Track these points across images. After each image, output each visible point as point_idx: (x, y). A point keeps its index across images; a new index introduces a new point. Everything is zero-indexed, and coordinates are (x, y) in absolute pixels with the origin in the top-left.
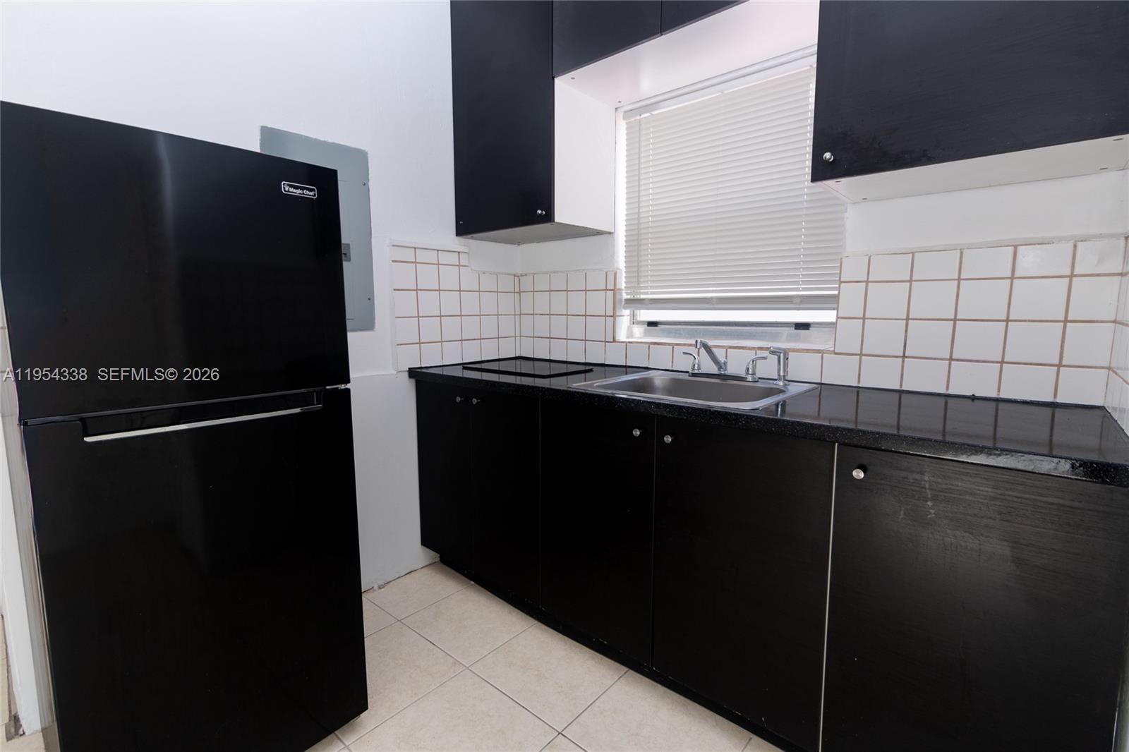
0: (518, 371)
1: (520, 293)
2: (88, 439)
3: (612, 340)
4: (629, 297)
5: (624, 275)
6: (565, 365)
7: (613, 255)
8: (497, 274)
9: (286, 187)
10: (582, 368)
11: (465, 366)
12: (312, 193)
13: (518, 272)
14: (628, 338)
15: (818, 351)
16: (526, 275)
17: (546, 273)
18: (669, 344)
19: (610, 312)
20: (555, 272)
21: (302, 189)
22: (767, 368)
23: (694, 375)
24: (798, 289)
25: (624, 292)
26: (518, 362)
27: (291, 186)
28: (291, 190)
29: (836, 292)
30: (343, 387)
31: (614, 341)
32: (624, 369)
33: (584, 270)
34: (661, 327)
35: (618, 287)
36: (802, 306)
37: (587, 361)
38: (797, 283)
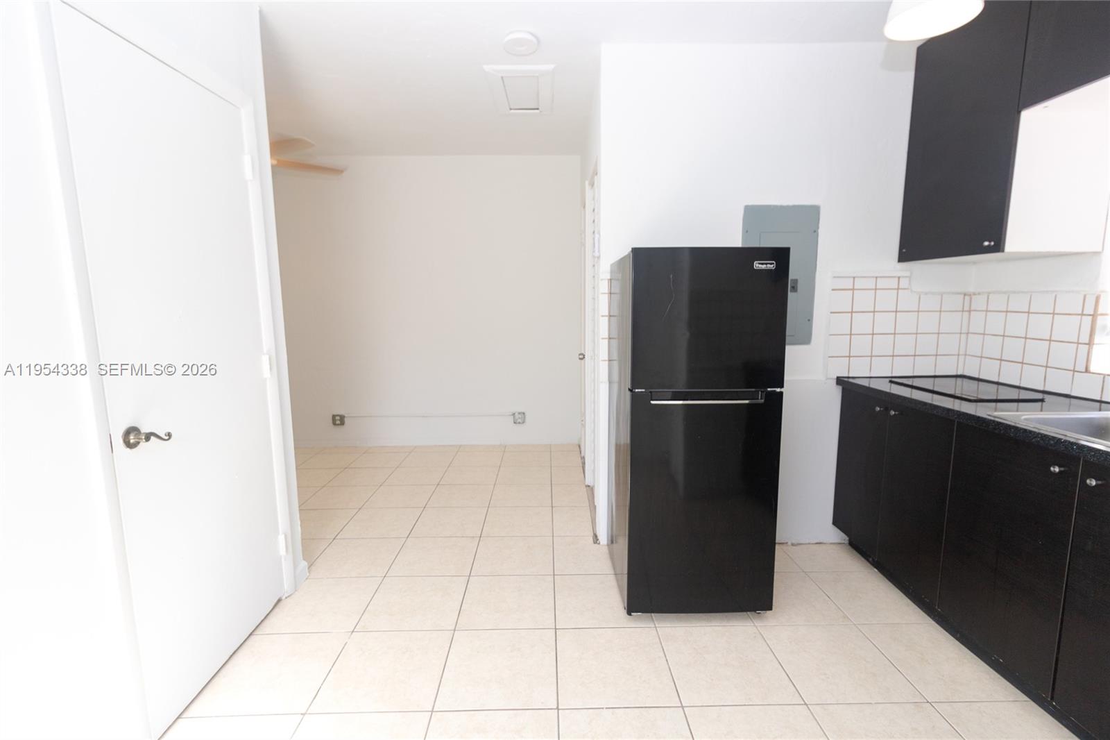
1: (970, 311)
2: (653, 402)
3: (1084, 370)
6: (1017, 390)
7: (1097, 277)
8: (942, 294)
9: (757, 265)
10: (1039, 396)
11: (893, 380)
12: (772, 266)
13: (971, 290)
16: (979, 294)
17: (1005, 293)
19: (1085, 339)
20: (1014, 292)
21: (766, 264)
26: (959, 380)
27: (760, 264)
28: (760, 266)
30: (778, 390)
31: (1087, 371)
32: (1098, 404)
33: (1053, 291)
35: (1102, 312)
37: (1047, 389)
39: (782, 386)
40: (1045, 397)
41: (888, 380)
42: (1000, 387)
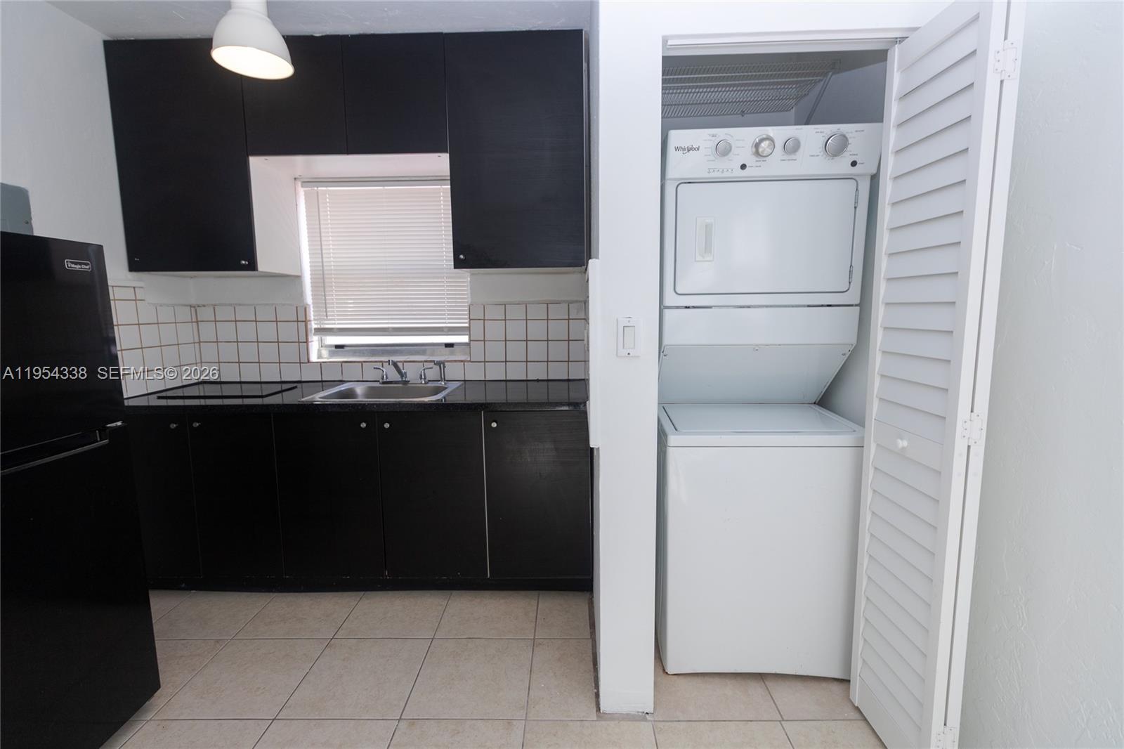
0: (202, 394)
1: (197, 321)
3: (307, 361)
4: (316, 326)
5: (312, 309)
7: (301, 294)
8: (173, 306)
9: (69, 264)
11: (160, 394)
12: (88, 267)
13: (193, 302)
14: (318, 358)
15: (462, 361)
16: (204, 306)
17: (230, 305)
18: (358, 362)
19: (303, 339)
20: (240, 305)
21: (80, 264)
22: (432, 373)
23: (384, 383)
24: (445, 323)
25: (313, 323)
26: (201, 386)
27: (72, 263)
28: (73, 266)
29: (467, 325)
31: (309, 362)
32: (320, 384)
33: (273, 304)
34: (346, 349)
35: (308, 319)
36: (449, 333)
37: (283, 379)
38: (445, 319)
40: (295, 385)
41: (155, 396)
42: (243, 385)
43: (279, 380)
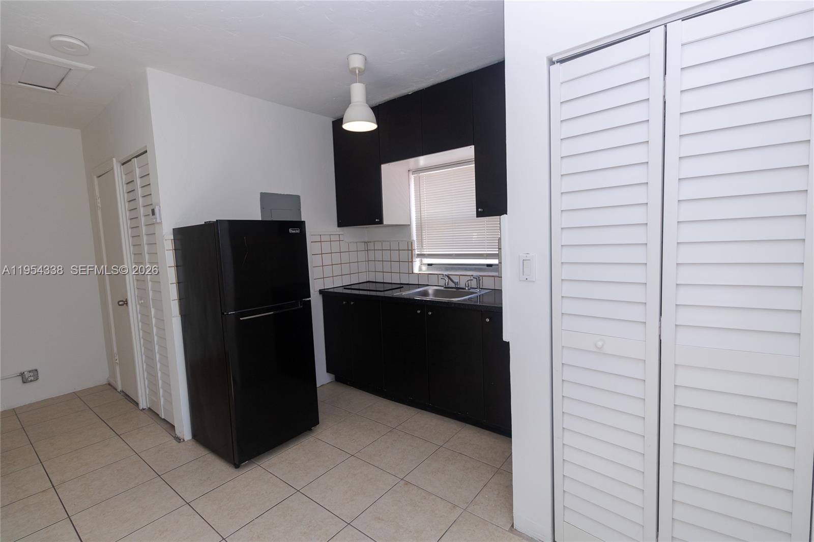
0: (368, 289)
1: (368, 250)
2: (241, 319)
3: (411, 273)
4: (418, 253)
5: (416, 243)
6: (391, 285)
7: (410, 234)
8: (356, 243)
9: (291, 231)
10: (399, 286)
11: (345, 287)
12: (298, 231)
13: (366, 240)
14: (419, 271)
15: (493, 276)
16: (370, 242)
17: (381, 242)
18: (436, 274)
19: (410, 260)
20: (384, 241)
21: (295, 230)
22: (474, 284)
23: (445, 288)
24: (485, 251)
25: (416, 251)
26: (368, 284)
29: (497, 252)
30: (308, 299)
31: (413, 273)
32: (418, 286)
33: (397, 241)
34: (433, 266)
35: (413, 248)
37: (401, 282)
38: (485, 248)
39: (310, 297)
40: (402, 286)
41: (343, 288)
42: (384, 284)
43: (399, 282)
